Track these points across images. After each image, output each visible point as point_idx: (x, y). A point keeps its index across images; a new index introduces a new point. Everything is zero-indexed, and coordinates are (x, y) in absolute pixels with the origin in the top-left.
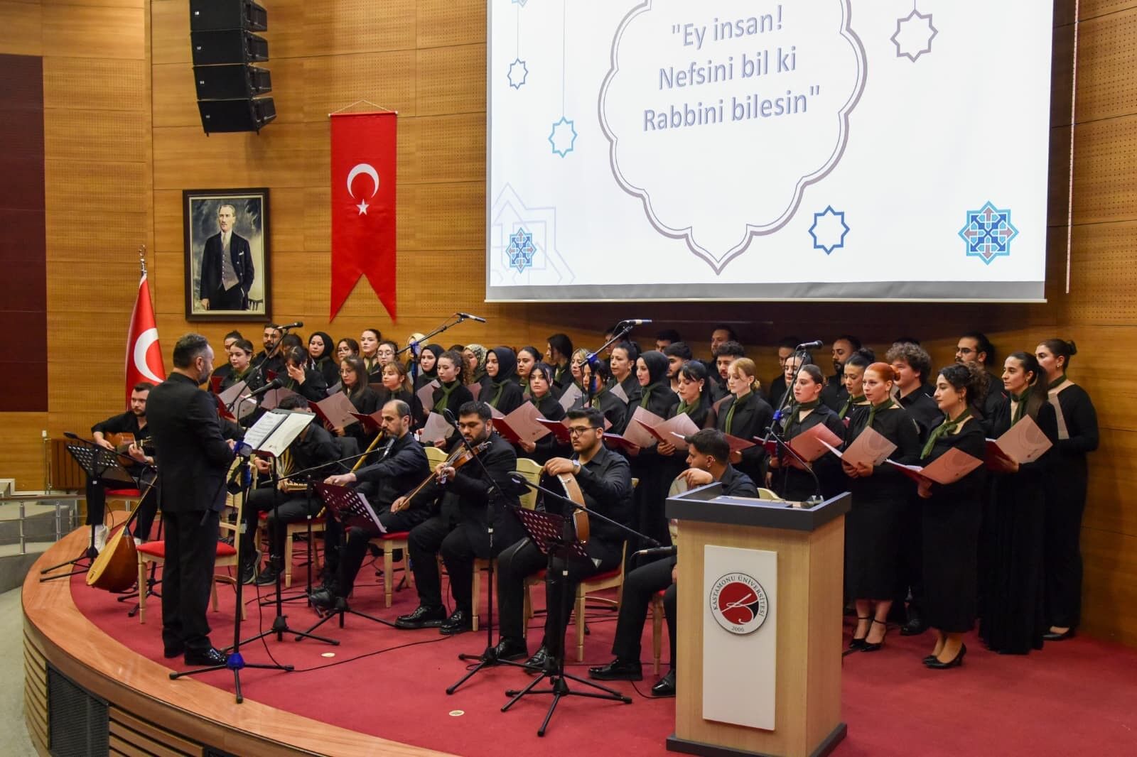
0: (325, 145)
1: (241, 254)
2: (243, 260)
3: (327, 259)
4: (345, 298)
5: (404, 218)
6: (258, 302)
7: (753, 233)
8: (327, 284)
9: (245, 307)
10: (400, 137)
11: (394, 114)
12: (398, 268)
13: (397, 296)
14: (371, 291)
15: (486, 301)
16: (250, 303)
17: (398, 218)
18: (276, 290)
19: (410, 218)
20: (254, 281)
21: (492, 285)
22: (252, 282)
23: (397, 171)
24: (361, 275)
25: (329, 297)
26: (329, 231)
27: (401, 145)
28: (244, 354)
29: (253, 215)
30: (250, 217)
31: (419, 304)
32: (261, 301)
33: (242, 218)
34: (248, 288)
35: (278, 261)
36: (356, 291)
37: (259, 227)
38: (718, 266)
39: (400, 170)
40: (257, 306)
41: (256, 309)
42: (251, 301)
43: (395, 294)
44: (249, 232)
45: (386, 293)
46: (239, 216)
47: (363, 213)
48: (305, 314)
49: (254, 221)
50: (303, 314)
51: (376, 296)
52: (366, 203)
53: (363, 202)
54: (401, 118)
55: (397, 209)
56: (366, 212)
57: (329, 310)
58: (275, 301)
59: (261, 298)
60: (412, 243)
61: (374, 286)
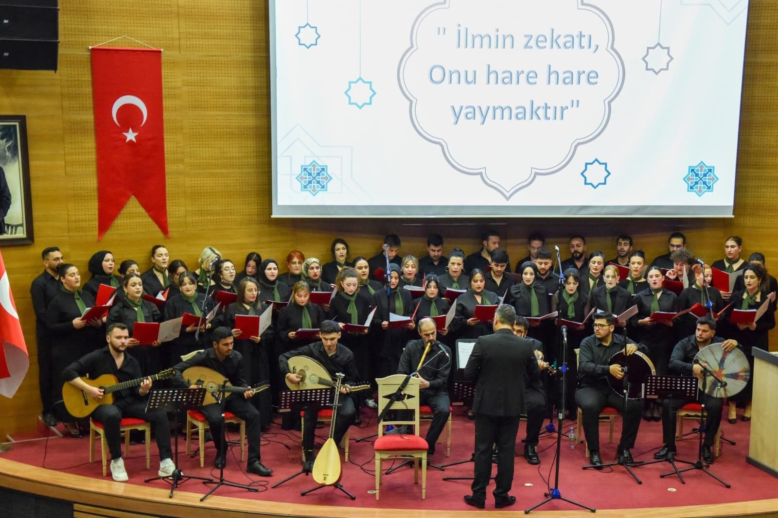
0: (86, 76)
3: (93, 183)
4: (113, 218)
5: (171, 144)
6: (17, 226)
7: (536, 174)
8: (95, 205)
9: (2, 232)
10: (165, 72)
11: (160, 52)
12: (167, 189)
13: (168, 213)
14: (141, 210)
15: (272, 216)
16: (8, 228)
17: (165, 144)
18: (36, 213)
19: (178, 145)
20: (11, 206)
21: (279, 203)
22: (9, 208)
23: (164, 103)
24: (130, 196)
25: (97, 217)
26: (93, 157)
27: (166, 80)
29: (7, 141)
30: (3, 143)
31: (189, 219)
32: (22, 225)
34: (4, 214)
35: (34, 185)
36: (125, 211)
37: (15, 154)
38: (508, 195)
39: (166, 103)
40: (16, 230)
41: (15, 233)
42: (8, 225)
43: (166, 212)
44: (2, 159)
45: (157, 212)
47: (131, 141)
48: (70, 234)
49: (9, 148)
50: (67, 234)
51: (147, 214)
52: (134, 131)
53: (130, 131)
54: (166, 55)
55: (165, 137)
56: (134, 140)
57: (97, 229)
58: (36, 224)
59: (20, 222)
60: (181, 167)
61: (143, 205)
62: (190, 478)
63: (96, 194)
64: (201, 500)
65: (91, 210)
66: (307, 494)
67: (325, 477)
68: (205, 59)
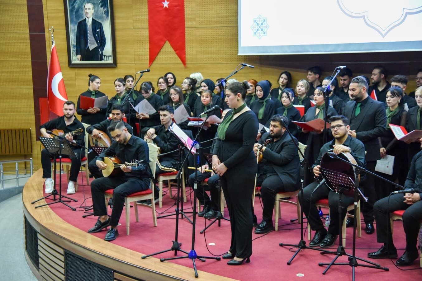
1: (98, 30)
2: (99, 34)
3: (146, 33)
4: (157, 54)
5: (189, 9)
6: (109, 56)
7: (407, 13)
8: (147, 46)
9: (101, 59)
12: (186, 37)
14: (171, 50)
15: (238, 54)
16: (104, 57)
17: (186, 9)
18: (118, 50)
19: (193, 9)
21: (242, 46)
22: (105, 46)
24: (166, 41)
25: (148, 53)
26: (147, 17)
28: (123, 86)
29: (104, 8)
30: (102, 10)
31: (198, 56)
32: (111, 56)
33: (98, 10)
34: (102, 49)
35: (118, 33)
36: (163, 50)
37: (107, 15)
38: (384, 33)
40: (108, 58)
41: (108, 60)
42: (105, 56)
43: (185, 51)
44: (102, 18)
45: (180, 51)
46: (96, 9)
47: (166, 7)
48: (135, 63)
49: (105, 12)
50: (134, 63)
51: (174, 52)
55: (185, 4)
57: (149, 60)
58: (118, 56)
59: (110, 55)
60: (194, 23)
61: (173, 47)
63: (148, 39)
65: (146, 49)
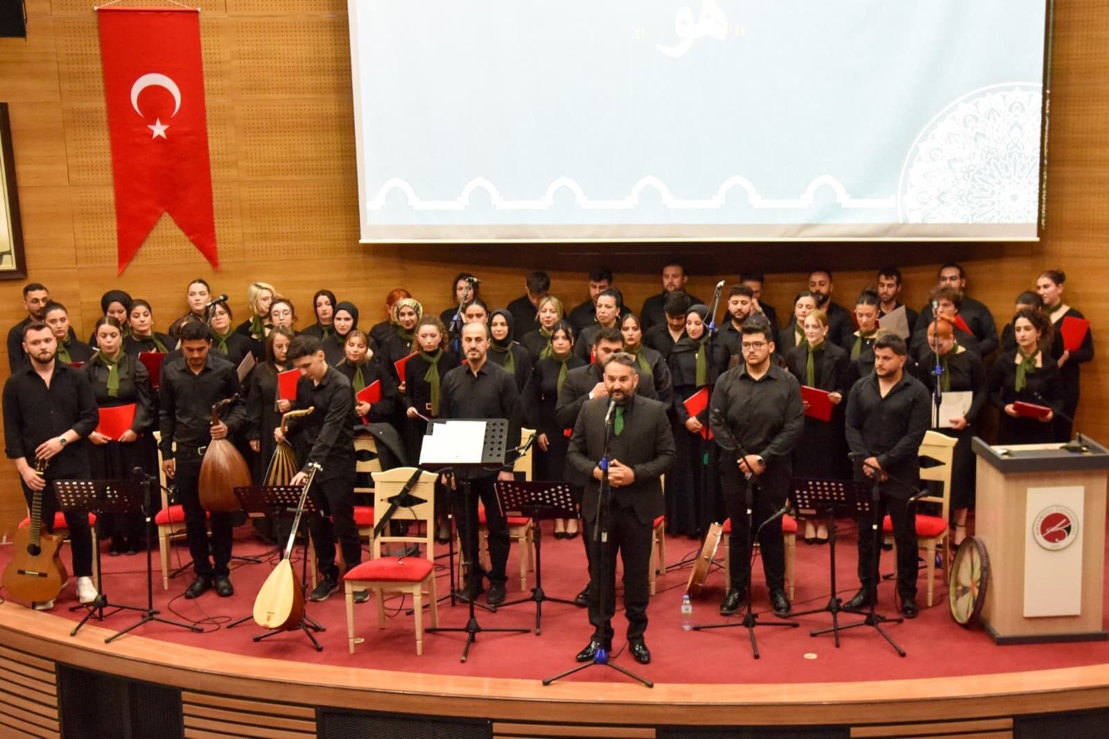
0: (92, 47)
3: (109, 195)
4: (139, 243)
5: (217, 142)
6: (3, 254)
8: (112, 225)
10: (206, 41)
11: (196, 12)
12: (215, 204)
13: (217, 238)
14: (178, 232)
15: (361, 241)
17: (210, 141)
18: (28, 237)
19: (230, 141)
23: (206, 83)
24: (162, 213)
25: (115, 242)
26: (107, 159)
27: (208, 51)
31: (248, 245)
32: (9, 253)
35: (26, 199)
36: (155, 233)
39: (208, 83)
41: (2, 263)
43: (215, 235)
45: (201, 234)
47: (159, 136)
48: (79, 266)
50: (75, 266)
51: (187, 239)
52: (163, 123)
53: (158, 123)
54: (205, 17)
55: (209, 131)
56: (163, 135)
57: (117, 259)
58: (29, 252)
59: (7, 249)
60: (233, 173)
61: (182, 226)
62: (123, 608)
63: (113, 210)
64: (107, 641)
65: (107, 234)
66: (263, 639)
67: (269, 617)
68: (263, 20)
